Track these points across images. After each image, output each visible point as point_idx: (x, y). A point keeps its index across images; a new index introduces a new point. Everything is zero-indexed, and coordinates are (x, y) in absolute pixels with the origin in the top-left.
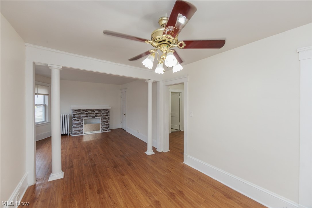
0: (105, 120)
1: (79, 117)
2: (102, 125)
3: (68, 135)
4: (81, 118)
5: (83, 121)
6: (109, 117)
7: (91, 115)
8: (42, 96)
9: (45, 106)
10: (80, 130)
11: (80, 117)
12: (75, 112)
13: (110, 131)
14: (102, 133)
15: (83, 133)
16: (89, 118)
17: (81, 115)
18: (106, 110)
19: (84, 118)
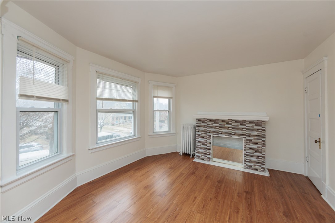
0: (252, 146)
1: (205, 131)
2: (247, 155)
3: (191, 157)
4: (208, 134)
5: (211, 140)
6: (264, 141)
7: (225, 130)
8: (167, 100)
9: (169, 112)
10: (205, 154)
11: (207, 132)
12: (199, 122)
13: (267, 174)
14: (244, 172)
15: (210, 160)
16: (220, 135)
17: (207, 129)
18: (257, 123)
19: (212, 135)
